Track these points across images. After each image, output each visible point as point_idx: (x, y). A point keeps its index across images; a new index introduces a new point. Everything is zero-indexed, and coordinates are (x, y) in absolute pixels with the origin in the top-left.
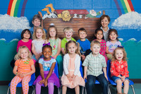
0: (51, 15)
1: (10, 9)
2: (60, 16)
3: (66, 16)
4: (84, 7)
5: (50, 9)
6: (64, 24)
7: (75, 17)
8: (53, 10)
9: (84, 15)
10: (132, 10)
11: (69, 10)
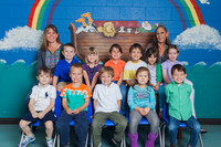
0: (88, 28)
1: (31, 19)
2: (100, 29)
3: (108, 29)
4: (133, 18)
5: (87, 20)
6: (107, 40)
7: (122, 30)
8: (91, 21)
9: (134, 29)
10: (202, 22)
11: (113, 21)
